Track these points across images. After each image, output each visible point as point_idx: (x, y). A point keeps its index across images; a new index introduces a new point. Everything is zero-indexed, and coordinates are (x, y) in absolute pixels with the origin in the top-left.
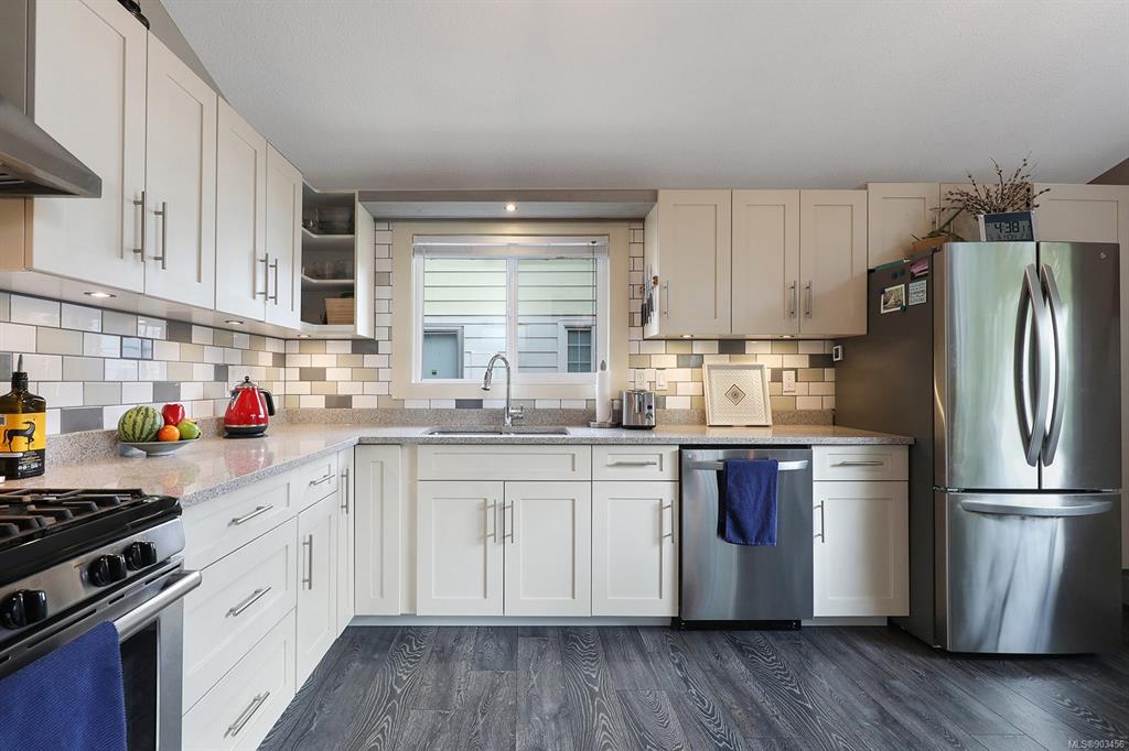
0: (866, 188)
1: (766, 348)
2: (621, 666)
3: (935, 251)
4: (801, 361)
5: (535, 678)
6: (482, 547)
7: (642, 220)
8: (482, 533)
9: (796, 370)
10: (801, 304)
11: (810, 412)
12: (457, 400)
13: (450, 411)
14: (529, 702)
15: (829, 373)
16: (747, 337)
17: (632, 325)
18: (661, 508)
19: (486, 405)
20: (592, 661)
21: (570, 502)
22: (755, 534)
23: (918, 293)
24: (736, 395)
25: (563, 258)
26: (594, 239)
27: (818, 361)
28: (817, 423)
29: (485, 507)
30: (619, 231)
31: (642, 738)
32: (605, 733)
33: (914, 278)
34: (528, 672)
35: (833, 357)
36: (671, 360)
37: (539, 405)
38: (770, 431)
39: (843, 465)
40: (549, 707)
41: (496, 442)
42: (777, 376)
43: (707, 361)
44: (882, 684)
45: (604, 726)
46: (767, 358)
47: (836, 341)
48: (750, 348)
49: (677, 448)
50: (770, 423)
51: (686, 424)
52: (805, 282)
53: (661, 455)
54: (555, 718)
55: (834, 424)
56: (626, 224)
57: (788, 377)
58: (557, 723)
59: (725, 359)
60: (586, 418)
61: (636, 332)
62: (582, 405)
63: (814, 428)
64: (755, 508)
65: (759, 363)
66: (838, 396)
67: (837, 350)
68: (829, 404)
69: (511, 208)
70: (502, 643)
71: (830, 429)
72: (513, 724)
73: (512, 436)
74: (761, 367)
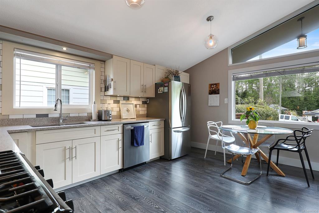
0: (155, 65)
1: (133, 99)
2: (113, 184)
3: (169, 82)
4: (140, 103)
5: (92, 196)
6: (64, 163)
7: (104, 61)
8: (64, 159)
9: (139, 104)
10: (144, 89)
11: (142, 114)
12: (36, 114)
13: (34, 119)
14: (95, 201)
15: (146, 105)
16: (130, 96)
17: (101, 91)
18: (118, 141)
19: (50, 116)
20: (105, 186)
21: (94, 143)
22: (140, 143)
23: (166, 90)
24: (128, 111)
25: (79, 68)
26: (90, 64)
27: (144, 103)
28: (144, 117)
29: (65, 149)
30: (98, 63)
31: (130, 195)
32: (121, 198)
33: (165, 86)
34: (88, 195)
35: (147, 102)
36: (112, 102)
37: (71, 115)
38: (135, 119)
39: (154, 125)
40: (102, 200)
41: (70, 127)
42: (136, 106)
43: (121, 102)
44: (165, 168)
45: (119, 197)
46: (134, 102)
47: (147, 98)
48: (130, 99)
49: (122, 125)
50: (136, 117)
51: (116, 119)
52: (145, 85)
53: (119, 127)
54: (105, 201)
55: (147, 117)
56: (100, 62)
57: (138, 106)
58: (107, 202)
59: (124, 102)
60: (89, 119)
61: (102, 93)
62: (86, 115)
63: (143, 118)
64: (140, 137)
65: (132, 103)
66: (147, 110)
67: (148, 100)
68: (146, 112)
69: (65, 49)
70: (73, 192)
71: (146, 118)
72: (95, 208)
73: (64, 126)
74: (133, 104)
